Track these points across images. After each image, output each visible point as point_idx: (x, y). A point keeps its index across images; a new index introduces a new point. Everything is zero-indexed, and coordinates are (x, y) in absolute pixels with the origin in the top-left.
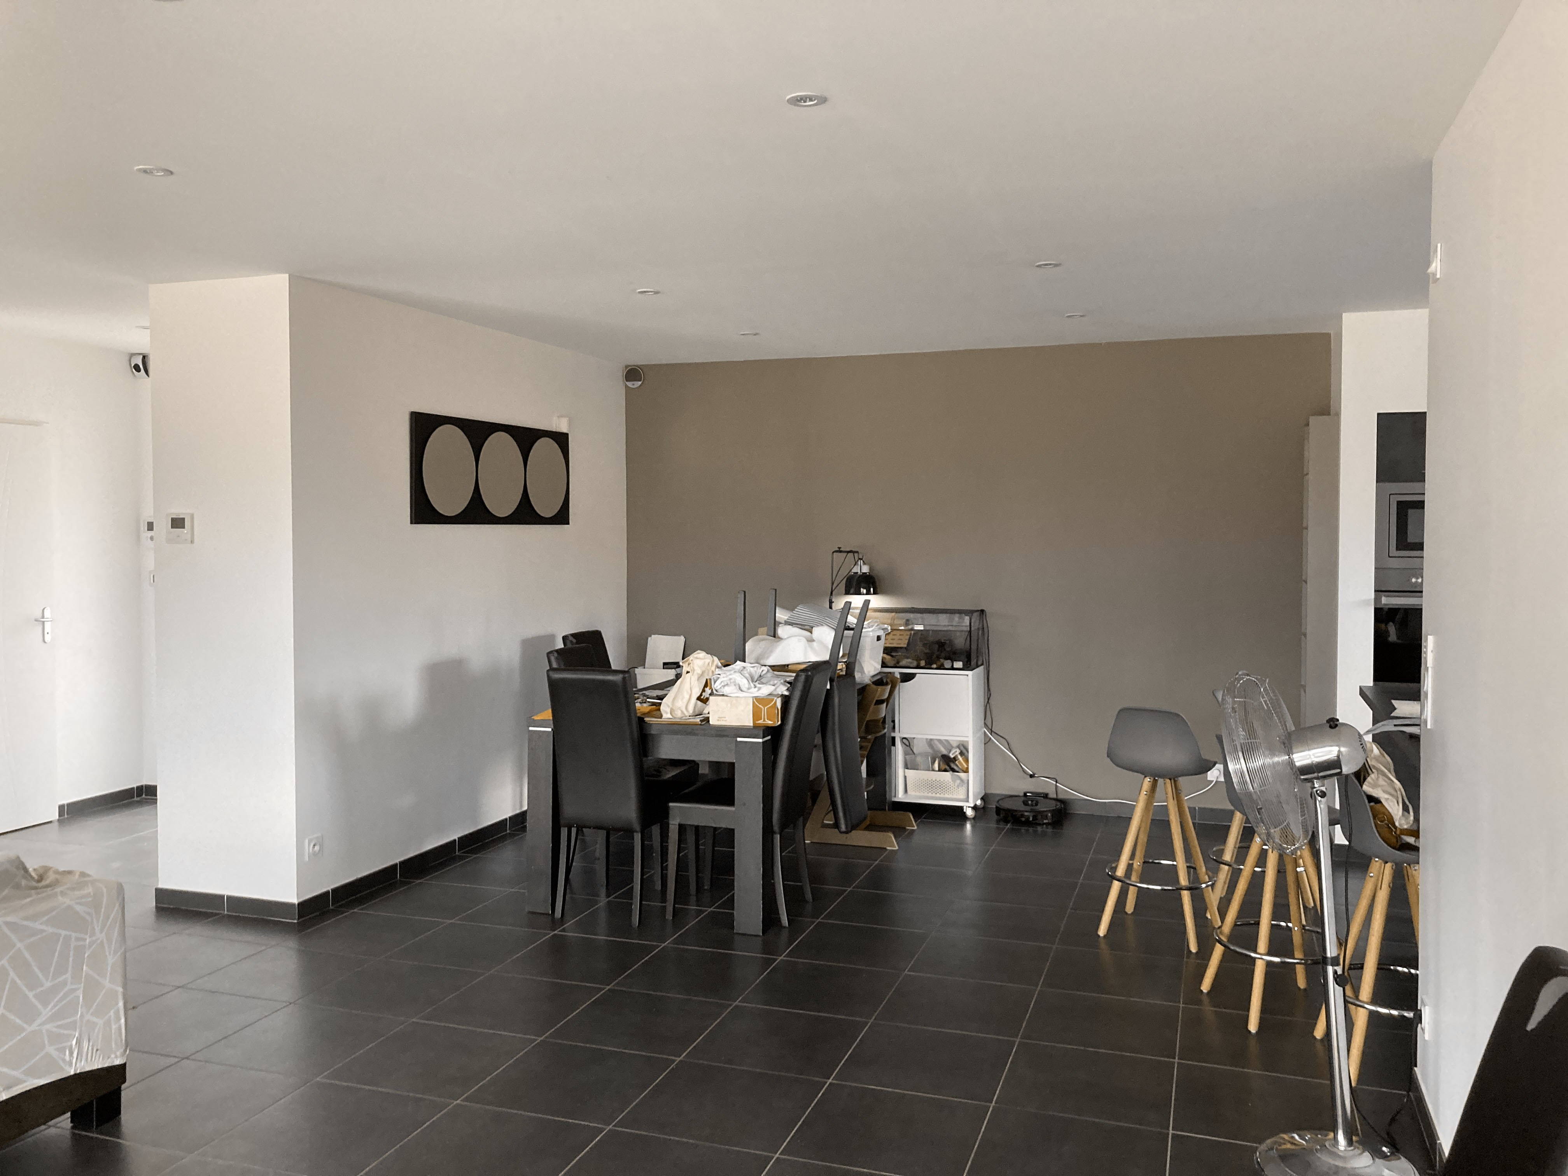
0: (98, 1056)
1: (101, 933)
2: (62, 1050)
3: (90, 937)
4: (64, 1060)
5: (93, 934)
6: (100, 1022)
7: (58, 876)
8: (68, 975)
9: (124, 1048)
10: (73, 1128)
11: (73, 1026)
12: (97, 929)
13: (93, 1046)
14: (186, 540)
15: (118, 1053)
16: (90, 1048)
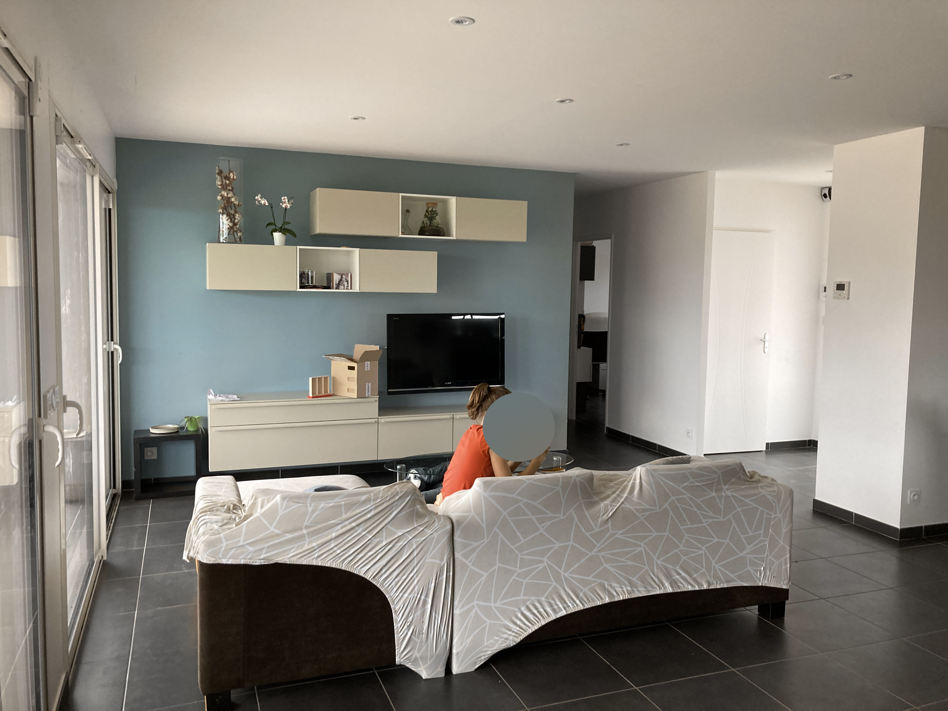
0: (774, 580)
1: (780, 513)
2: (756, 571)
3: (774, 514)
4: (757, 577)
5: (776, 513)
6: (776, 562)
7: (760, 478)
8: (762, 532)
9: (788, 580)
10: (758, 614)
11: (762, 560)
12: (778, 511)
13: (772, 574)
14: (844, 297)
15: (785, 582)
16: (770, 574)
